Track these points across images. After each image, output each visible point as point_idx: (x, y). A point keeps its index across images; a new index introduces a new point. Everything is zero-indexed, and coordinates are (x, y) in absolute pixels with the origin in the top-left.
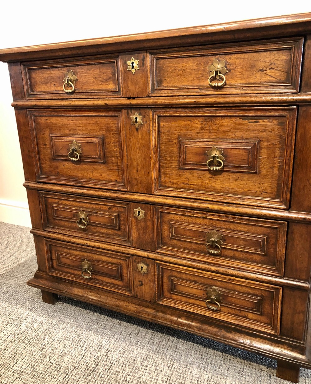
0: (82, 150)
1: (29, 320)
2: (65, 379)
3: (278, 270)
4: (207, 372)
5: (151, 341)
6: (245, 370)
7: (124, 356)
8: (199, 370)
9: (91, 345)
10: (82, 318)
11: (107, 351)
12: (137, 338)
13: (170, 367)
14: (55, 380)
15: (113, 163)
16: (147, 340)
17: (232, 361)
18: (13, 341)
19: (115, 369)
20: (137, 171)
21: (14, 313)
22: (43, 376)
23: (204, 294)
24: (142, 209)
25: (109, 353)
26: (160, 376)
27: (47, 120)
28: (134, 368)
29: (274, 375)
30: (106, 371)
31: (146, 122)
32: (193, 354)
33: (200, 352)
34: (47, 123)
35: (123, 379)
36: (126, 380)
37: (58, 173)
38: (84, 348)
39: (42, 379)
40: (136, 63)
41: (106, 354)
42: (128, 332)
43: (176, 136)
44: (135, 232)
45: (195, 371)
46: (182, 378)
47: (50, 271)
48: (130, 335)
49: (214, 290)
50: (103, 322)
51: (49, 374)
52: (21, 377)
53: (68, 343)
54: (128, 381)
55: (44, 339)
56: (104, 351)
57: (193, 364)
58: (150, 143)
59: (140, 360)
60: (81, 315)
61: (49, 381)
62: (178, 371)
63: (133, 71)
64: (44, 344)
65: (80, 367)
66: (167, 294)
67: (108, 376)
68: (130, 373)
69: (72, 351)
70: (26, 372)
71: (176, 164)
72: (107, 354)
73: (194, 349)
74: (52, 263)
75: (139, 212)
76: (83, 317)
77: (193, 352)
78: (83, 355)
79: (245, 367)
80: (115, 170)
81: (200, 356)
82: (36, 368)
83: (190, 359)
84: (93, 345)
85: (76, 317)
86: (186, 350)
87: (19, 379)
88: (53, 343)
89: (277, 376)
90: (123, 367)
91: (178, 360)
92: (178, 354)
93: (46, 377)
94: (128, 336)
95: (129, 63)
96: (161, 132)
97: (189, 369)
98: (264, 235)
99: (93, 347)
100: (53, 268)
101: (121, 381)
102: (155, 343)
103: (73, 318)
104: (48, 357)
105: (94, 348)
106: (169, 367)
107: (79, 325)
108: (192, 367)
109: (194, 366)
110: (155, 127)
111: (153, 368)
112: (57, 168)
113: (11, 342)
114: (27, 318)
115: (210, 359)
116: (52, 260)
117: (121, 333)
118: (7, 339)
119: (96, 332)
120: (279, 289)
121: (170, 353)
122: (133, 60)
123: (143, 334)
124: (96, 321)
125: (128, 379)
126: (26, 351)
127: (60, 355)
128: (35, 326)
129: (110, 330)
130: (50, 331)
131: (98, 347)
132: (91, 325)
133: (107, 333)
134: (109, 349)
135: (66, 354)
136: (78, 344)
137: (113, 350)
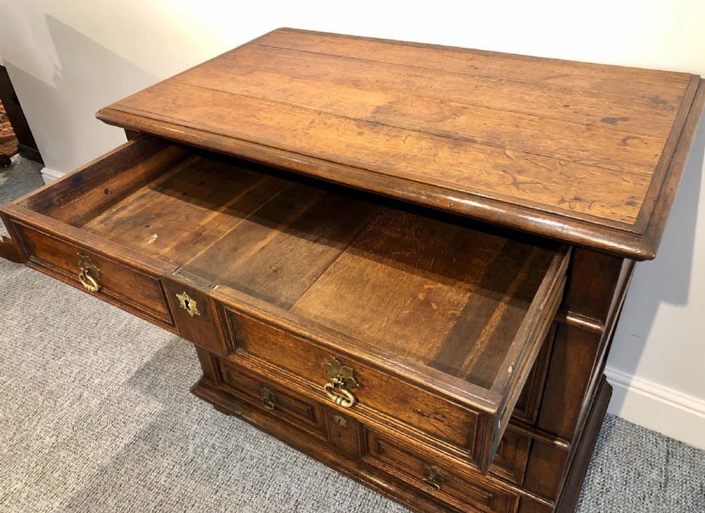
1: (197, 440)
3: (516, 477)
5: (354, 492)
9: (276, 492)
12: (336, 485)
16: (349, 490)
18: (179, 475)
21: (178, 426)
23: (420, 469)
25: (299, 507)
38: (268, 496)
41: (294, 508)
42: (325, 474)
47: (219, 383)
48: (327, 479)
49: (434, 471)
53: (249, 484)
55: (218, 476)
56: (292, 502)
64: (218, 483)
66: (372, 452)
69: (253, 499)
72: (296, 509)
74: (222, 377)
78: (266, 507)
85: (258, 441)
88: (229, 483)
94: (325, 480)
100: (223, 381)
102: (359, 496)
103: (254, 442)
104: (223, 505)
105: (280, 496)
107: (262, 456)
113: (177, 476)
114: (195, 436)
116: (221, 374)
117: (316, 473)
118: (172, 471)
119: (284, 470)
120: (516, 496)
124: (284, 450)
126: (195, 492)
127: (237, 504)
128: (206, 451)
129: (302, 468)
130: (224, 462)
131: (285, 496)
132: (277, 457)
133: (297, 473)
134: (299, 500)
135: (245, 502)
136: (260, 488)
137: (304, 503)
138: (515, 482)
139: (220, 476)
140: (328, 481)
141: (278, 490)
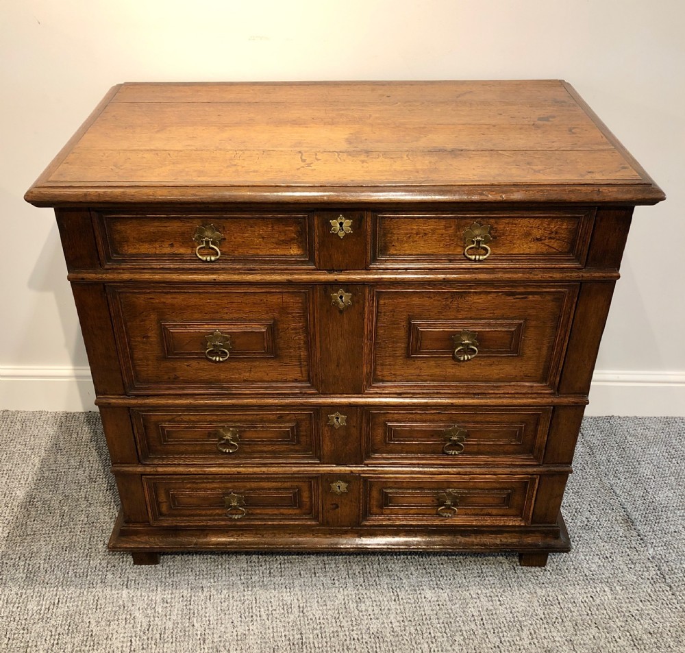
0: (233, 343)
1: (140, 604)
3: (536, 458)
4: (443, 589)
5: (350, 572)
6: (484, 571)
7: (328, 607)
8: (433, 591)
9: (271, 609)
10: (224, 571)
11: (301, 610)
12: (328, 574)
13: (397, 599)
15: (291, 357)
16: (344, 574)
17: (464, 564)
18: (145, 646)
19: (329, 630)
20: (338, 366)
23: (433, 501)
24: (341, 414)
25: (305, 611)
26: (392, 616)
27: (151, 298)
28: (353, 619)
29: (517, 565)
30: (320, 636)
31: (358, 302)
32: (414, 573)
33: (420, 565)
34: (153, 303)
35: (348, 639)
36: (354, 639)
37: (176, 378)
38: (264, 617)
40: (347, 223)
41: (301, 614)
42: (310, 570)
43: (405, 316)
44: (329, 444)
45: (429, 594)
46: (418, 609)
47: (156, 519)
48: (315, 573)
49: (449, 494)
50: (261, 566)
53: (235, 617)
54: (356, 639)
55: (193, 626)
56: (296, 610)
57: (421, 586)
58: (363, 328)
59: (352, 605)
60: (220, 567)
62: (409, 601)
63: (341, 234)
64: (198, 633)
65: (279, 645)
66: (375, 510)
67: (327, 642)
68: (351, 628)
69: (251, 628)
71: (403, 352)
73: (411, 564)
75: (337, 419)
76: (225, 569)
77: (412, 568)
78: (271, 627)
79: (483, 567)
80: (295, 365)
81: (424, 571)
83: (413, 580)
84: (274, 608)
85: (214, 574)
86: (402, 569)
88: (212, 626)
89: (521, 565)
90: (339, 624)
91: (401, 587)
92: (396, 578)
94: (313, 575)
95: (335, 223)
96: (381, 313)
97: (420, 594)
98: (522, 422)
99: (275, 610)
100: (161, 514)
101: (348, 642)
102: (357, 573)
103: (209, 576)
105: (278, 611)
106: (395, 600)
107: (229, 584)
108: (423, 589)
109: (424, 587)
110: (373, 306)
111: (377, 610)
112: (174, 369)
113: (143, 648)
114: (133, 601)
115: (438, 571)
116: (159, 504)
117: (300, 574)
119: (264, 586)
120: (535, 479)
121: (385, 580)
122: (341, 219)
123: (333, 566)
124: (250, 569)
125: (356, 637)
127: (237, 640)
128: (159, 609)
129: (281, 576)
130: (190, 609)
131: (283, 609)
132: (247, 579)
133: (280, 583)
134: (301, 605)
135: (245, 634)
136: (250, 614)
137: (308, 605)
138: (535, 463)
139: (196, 624)
140: (317, 575)
141: (272, 606)
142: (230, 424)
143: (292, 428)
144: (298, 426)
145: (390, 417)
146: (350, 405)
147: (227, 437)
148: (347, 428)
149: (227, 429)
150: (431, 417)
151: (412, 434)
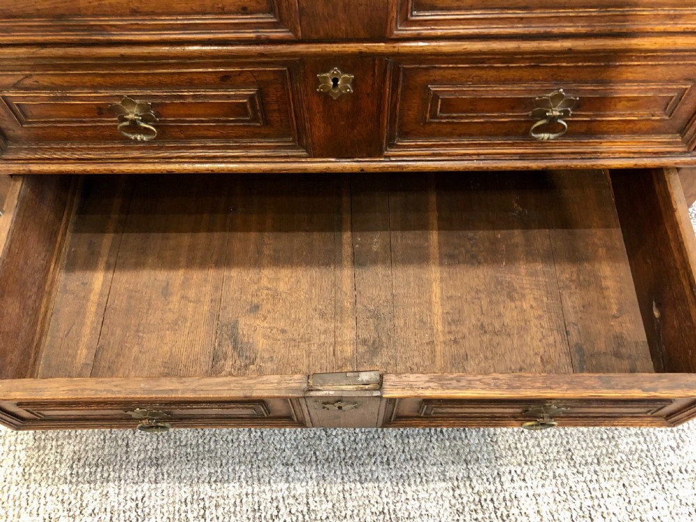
2: (252, 436)
14: (236, 445)
22: (204, 447)
24: (344, 72)
39: (207, 456)
44: (322, 125)
51: (214, 438)
52: (165, 471)
61: (224, 453)
70: (165, 454)
75: (335, 81)
82: (177, 437)
87: (163, 475)
93: (213, 447)
138: (680, 150)
142: (133, 92)
143: (251, 98)
144: (261, 93)
145: (436, 74)
146: (361, 55)
147: (131, 116)
148: (355, 97)
149: (129, 101)
150: (518, 74)
151: (475, 105)
